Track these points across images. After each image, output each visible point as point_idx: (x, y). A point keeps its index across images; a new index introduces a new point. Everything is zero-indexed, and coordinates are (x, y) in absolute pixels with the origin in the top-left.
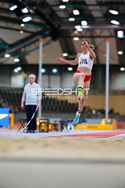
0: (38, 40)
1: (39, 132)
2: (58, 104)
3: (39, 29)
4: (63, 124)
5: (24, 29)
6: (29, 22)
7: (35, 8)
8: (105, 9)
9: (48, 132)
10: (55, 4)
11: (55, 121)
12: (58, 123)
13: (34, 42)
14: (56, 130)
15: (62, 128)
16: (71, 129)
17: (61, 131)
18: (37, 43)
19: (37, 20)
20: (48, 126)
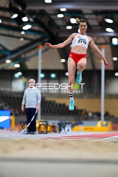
0: (37, 47)
1: (39, 133)
2: (56, 107)
3: (38, 36)
4: (61, 126)
5: (25, 36)
6: (29, 30)
7: (34, 17)
8: (100, 17)
9: (46, 133)
10: (53, 12)
11: (54, 123)
12: (56, 125)
13: (34, 49)
14: (55, 131)
15: (60, 130)
16: (68, 130)
17: (59, 132)
18: (36, 50)
19: (37, 28)
20: (47, 128)
